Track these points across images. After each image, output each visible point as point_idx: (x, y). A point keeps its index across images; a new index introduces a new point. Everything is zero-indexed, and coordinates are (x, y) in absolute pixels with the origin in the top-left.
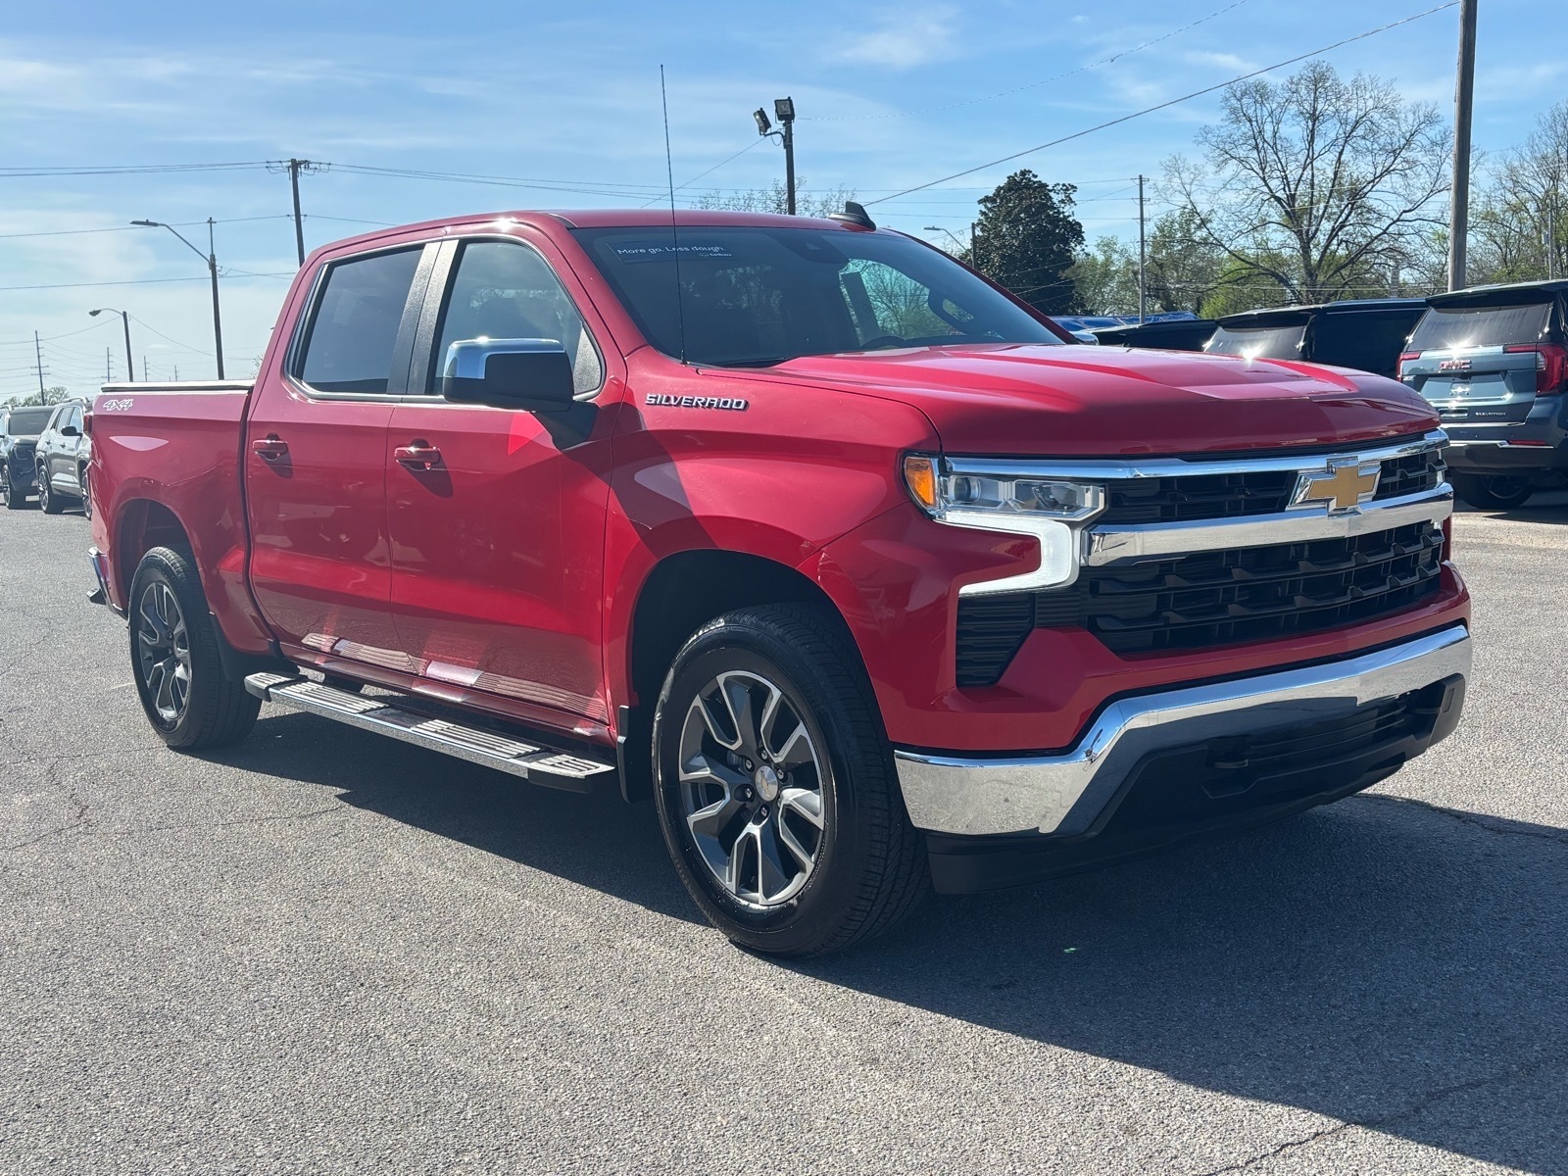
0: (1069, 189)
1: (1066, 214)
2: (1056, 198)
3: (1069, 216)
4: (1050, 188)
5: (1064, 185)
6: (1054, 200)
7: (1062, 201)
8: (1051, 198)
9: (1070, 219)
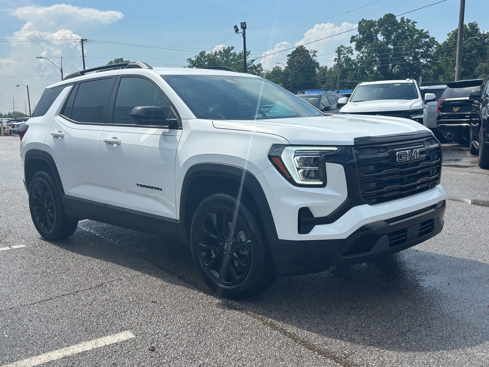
0: (316, 51)
1: (314, 60)
2: (311, 54)
3: (315, 61)
4: (309, 52)
5: (314, 51)
6: (311, 56)
7: (312, 56)
8: (310, 55)
9: (316, 61)
